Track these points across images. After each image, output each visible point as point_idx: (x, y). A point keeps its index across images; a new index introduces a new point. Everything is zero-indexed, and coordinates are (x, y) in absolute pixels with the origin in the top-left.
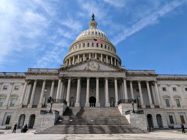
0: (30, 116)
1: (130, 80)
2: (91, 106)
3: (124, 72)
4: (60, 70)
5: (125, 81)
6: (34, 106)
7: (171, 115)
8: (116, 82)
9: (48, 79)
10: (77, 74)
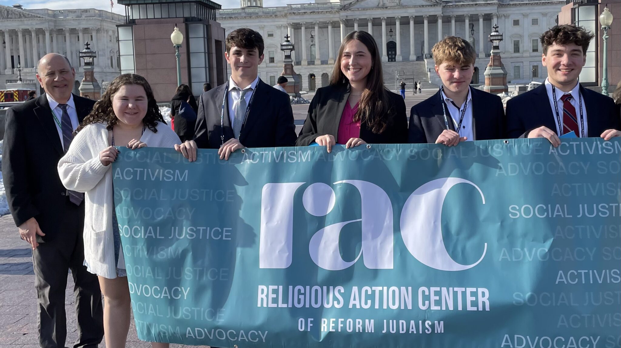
0: (308, 75)
1: (451, 14)
2: (390, 60)
3: (440, 6)
4: (341, 9)
5: (440, 21)
6: (311, 63)
7: (517, 65)
8: (426, 22)
9: (322, 20)
10: (367, 13)
